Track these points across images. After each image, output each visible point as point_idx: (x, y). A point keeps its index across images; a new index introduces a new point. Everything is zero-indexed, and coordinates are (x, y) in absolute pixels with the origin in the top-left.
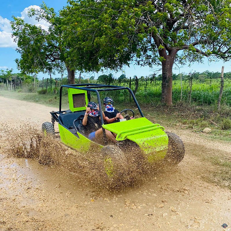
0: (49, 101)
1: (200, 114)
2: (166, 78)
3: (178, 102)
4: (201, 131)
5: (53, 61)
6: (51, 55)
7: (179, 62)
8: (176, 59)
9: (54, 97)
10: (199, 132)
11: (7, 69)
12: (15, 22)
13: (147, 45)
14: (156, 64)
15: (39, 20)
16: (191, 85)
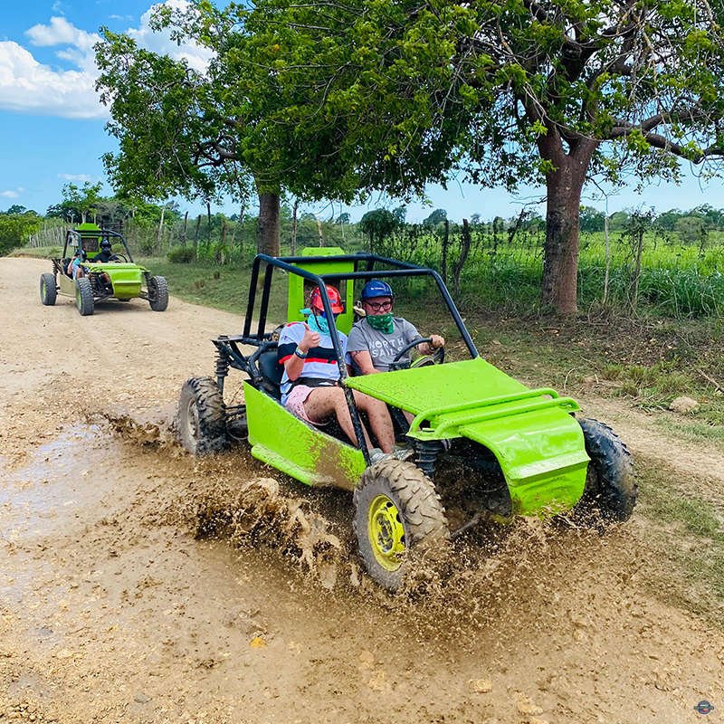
0: (197, 284)
1: (665, 346)
2: (559, 227)
3: (595, 303)
4: (664, 406)
5: (216, 163)
6: (214, 145)
7: (605, 177)
8: (598, 168)
9: (212, 272)
10: (658, 409)
11: (87, 184)
12: (109, 45)
13: (506, 121)
14: (530, 180)
15: (182, 41)
16: (640, 252)
